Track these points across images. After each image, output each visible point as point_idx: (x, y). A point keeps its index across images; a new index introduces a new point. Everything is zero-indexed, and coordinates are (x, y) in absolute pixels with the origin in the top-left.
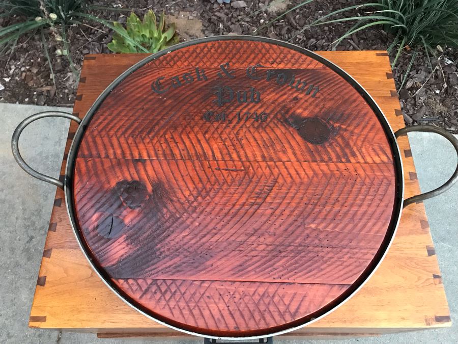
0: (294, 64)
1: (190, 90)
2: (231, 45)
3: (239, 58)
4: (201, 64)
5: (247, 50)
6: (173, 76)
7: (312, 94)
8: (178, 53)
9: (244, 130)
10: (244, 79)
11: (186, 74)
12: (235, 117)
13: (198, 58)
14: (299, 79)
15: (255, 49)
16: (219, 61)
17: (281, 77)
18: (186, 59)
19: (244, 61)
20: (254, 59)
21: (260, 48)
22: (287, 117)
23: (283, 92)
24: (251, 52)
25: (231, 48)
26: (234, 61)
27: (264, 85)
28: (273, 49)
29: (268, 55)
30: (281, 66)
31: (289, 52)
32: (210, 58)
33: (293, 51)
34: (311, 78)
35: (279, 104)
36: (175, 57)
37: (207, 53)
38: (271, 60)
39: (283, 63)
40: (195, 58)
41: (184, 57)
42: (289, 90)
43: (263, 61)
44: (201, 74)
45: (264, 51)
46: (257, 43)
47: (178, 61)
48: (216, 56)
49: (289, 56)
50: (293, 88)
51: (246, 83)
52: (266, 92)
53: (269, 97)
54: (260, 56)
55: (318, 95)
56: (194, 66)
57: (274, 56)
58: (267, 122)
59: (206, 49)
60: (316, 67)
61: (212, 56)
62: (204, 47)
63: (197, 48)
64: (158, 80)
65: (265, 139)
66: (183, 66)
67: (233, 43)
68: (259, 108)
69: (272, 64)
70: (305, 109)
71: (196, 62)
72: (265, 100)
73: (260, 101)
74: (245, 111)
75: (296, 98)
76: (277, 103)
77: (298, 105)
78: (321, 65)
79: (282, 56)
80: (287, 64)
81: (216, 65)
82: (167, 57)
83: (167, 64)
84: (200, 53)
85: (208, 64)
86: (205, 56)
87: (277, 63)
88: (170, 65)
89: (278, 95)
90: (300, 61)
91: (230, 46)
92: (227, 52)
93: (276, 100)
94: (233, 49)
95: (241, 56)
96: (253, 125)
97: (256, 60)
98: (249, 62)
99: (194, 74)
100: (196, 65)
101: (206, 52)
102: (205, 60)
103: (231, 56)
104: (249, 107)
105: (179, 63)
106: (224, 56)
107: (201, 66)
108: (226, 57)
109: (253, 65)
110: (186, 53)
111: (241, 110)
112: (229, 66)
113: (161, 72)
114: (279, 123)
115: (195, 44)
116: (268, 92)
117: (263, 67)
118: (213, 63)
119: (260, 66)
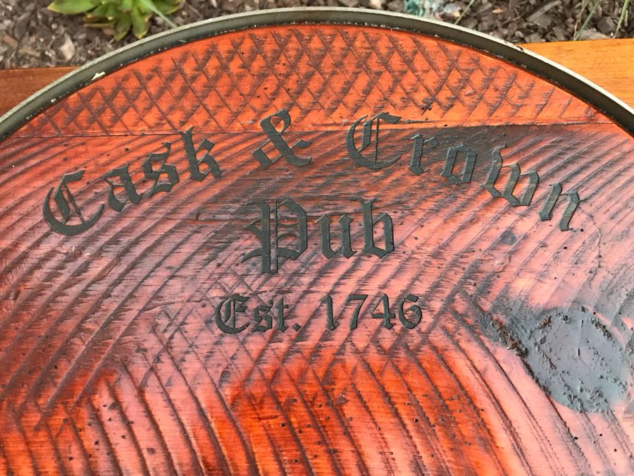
0: (494, 109)
1: (165, 219)
2: (293, 45)
3: (321, 92)
4: (199, 118)
5: (346, 62)
6: (112, 168)
7: (559, 215)
8: (126, 78)
9: (350, 362)
10: (339, 170)
11: (154, 159)
12: (316, 314)
13: (190, 94)
14: (513, 163)
15: (369, 56)
16: (257, 103)
17: (455, 159)
18: (153, 102)
19: (338, 102)
20: (367, 92)
21: (384, 51)
22: (487, 306)
23: (466, 216)
24: (359, 66)
25: (292, 53)
26: (304, 101)
27: (402, 190)
28: (426, 55)
29: (409, 79)
30: (454, 118)
31: (477, 62)
32: (228, 96)
33: (488, 61)
34: (551, 159)
35: (455, 264)
36: (114, 94)
37: (217, 78)
38: (421, 96)
39: (458, 105)
40: (179, 98)
41: (144, 93)
42: (488, 206)
43: (396, 99)
44: (200, 157)
45: (396, 62)
46: (372, 33)
47: (125, 110)
48: (246, 87)
49: (478, 79)
50: (497, 197)
51: (348, 184)
52: (413, 214)
53: (422, 234)
54: (386, 81)
55: (577, 222)
56: (176, 125)
57: (431, 80)
58: (424, 327)
59: (213, 62)
60: (566, 115)
61: (234, 87)
62: (209, 54)
63: (184, 59)
64: (64, 184)
65: (419, 395)
66: (142, 128)
67: (300, 37)
68: (394, 276)
69: (424, 109)
70: (541, 278)
71: (182, 108)
72: (411, 245)
73: (392, 248)
74: (349, 287)
75: (508, 236)
76: (449, 257)
77: (518, 260)
78: (580, 109)
79: (454, 79)
80: (472, 108)
81: (247, 119)
82: (91, 95)
83: (92, 121)
84: (194, 79)
85: (222, 117)
86: (210, 87)
87: (439, 104)
88: (102, 127)
89: (453, 227)
90: (514, 94)
91: (290, 46)
92: (281, 69)
93: (445, 246)
94: (299, 57)
95: (326, 84)
96: (375, 340)
97: (374, 98)
98: (351, 105)
99: (178, 159)
100: (183, 123)
101: (212, 73)
102: (211, 102)
103: (292, 84)
104: (361, 273)
105: (129, 118)
106: (271, 84)
107: (200, 124)
108: (279, 86)
109: (365, 114)
110: (150, 78)
111: (337, 284)
112: (288, 124)
113: (70, 153)
114: (463, 330)
115: (177, 44)
116: (420, 215)
117: (397, 120)
118: (238, 114)
119: (388, 119)
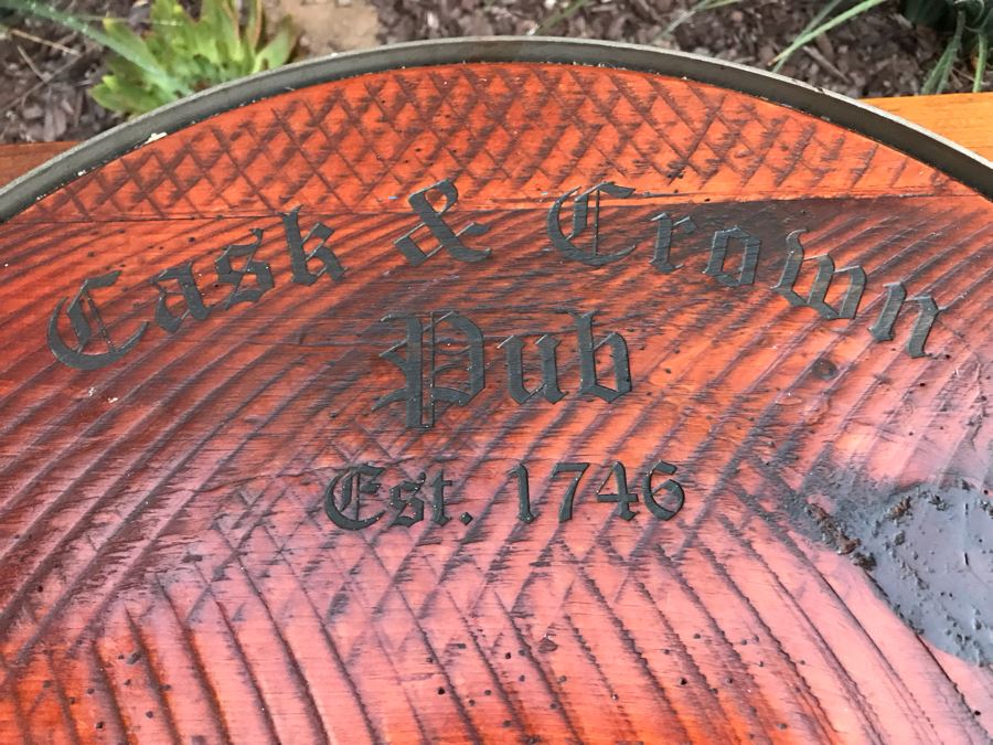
0: (782, 176)
1: (252, 341)
2: (460, 93)
3: (506, 154)
4: (312, 193)
5: (544, 112)
6: (165, 267)
7: (906, 336)
8: (198, 138)
9: (561, 576)
10: (536, 267)
11: (235, 252)
13: (298, 159)
14: (822, 254)
15: (581, 104)
16: (404, 172)
17: (730, 247)
18: (239, 169)
19: (533, 168)
20: (580, 153)
21: (604, 97)
22: (797, 482)
23: (751, 333)
24: (565, 117)
25: (460, 101)
26: (479, 167)
27: (642, 295)
28: (670, 101)
29: (645, 135)
30: (720, 189)
31: (751, 110)
32: (358, 160)
33: (768, 109)
34: (883, 249)
35: (738, 409)
36: (179, 159)
37: (341, 136)
38: (665, 158)
39: (725, 171)
40: (281, 164)
41: (225, 158)
42: (783, 318)
43: (627, 162)
44: (310, 249)
45: (624, 110)
46: (585, 72)
47: (193, 183)
48: (387, 147)
49: (754, 133)
50: (798, 307)
51: (552, 288)
52: (661, 332)
53: (676, 364)
54: (609, 138)
55: (937, 347)
56: (274, 202)
57: (680, 135)
58: (689, 519)
59: (338, 114)
60: (901, 183)
61: (368, 148)
62: (329, 105)
63: (291, 110)
64: (87, 292)
65: (686, 637)
66: (218, 207)
67: (471, 77)
68: (633, 433)
69: (672, 177)
70: (886, 433)
71: (284, 179)
72: (659, 381)
73: (629, 387)
74: (556, 453)
75: (826, 366)
76: (725, 398)
77: (844, 407)
78: (921, 176)
79: (717, 133)
80: (748, 175)
81: (388, 193)
82: (142, 162)
83: (138, 198)
84: (305, 137)
85: (348, 192)
86: (330, 148)
87: (696, 169)
88: (155, 206)
89: (729, 351)
90: (814, 155)
91: (457, 91)
92: (441, 121)
93: (720, 382)
94: (471, 105)
95: (514, 143)
96: (605, 542)
97: (592, 161)
98: (554, 172)
99: (274, 251)
100: (284, 201)
101: (334, 129)
102: (331, 169)
103: (460, 144)
104: (578, 427)
105: (198, 194)
106: (425, 144)
107: (312, 202)
108: (439, 147)
109: (577, 186)
110: (236, 137)
111: (535, 447)
112: (454, 199)
113: (100, 245)
114: (757, 522)
115: (283, 91)
116: (672, 333)
117: (629, 193)
118: (372, 187)
119: (613, 191)
